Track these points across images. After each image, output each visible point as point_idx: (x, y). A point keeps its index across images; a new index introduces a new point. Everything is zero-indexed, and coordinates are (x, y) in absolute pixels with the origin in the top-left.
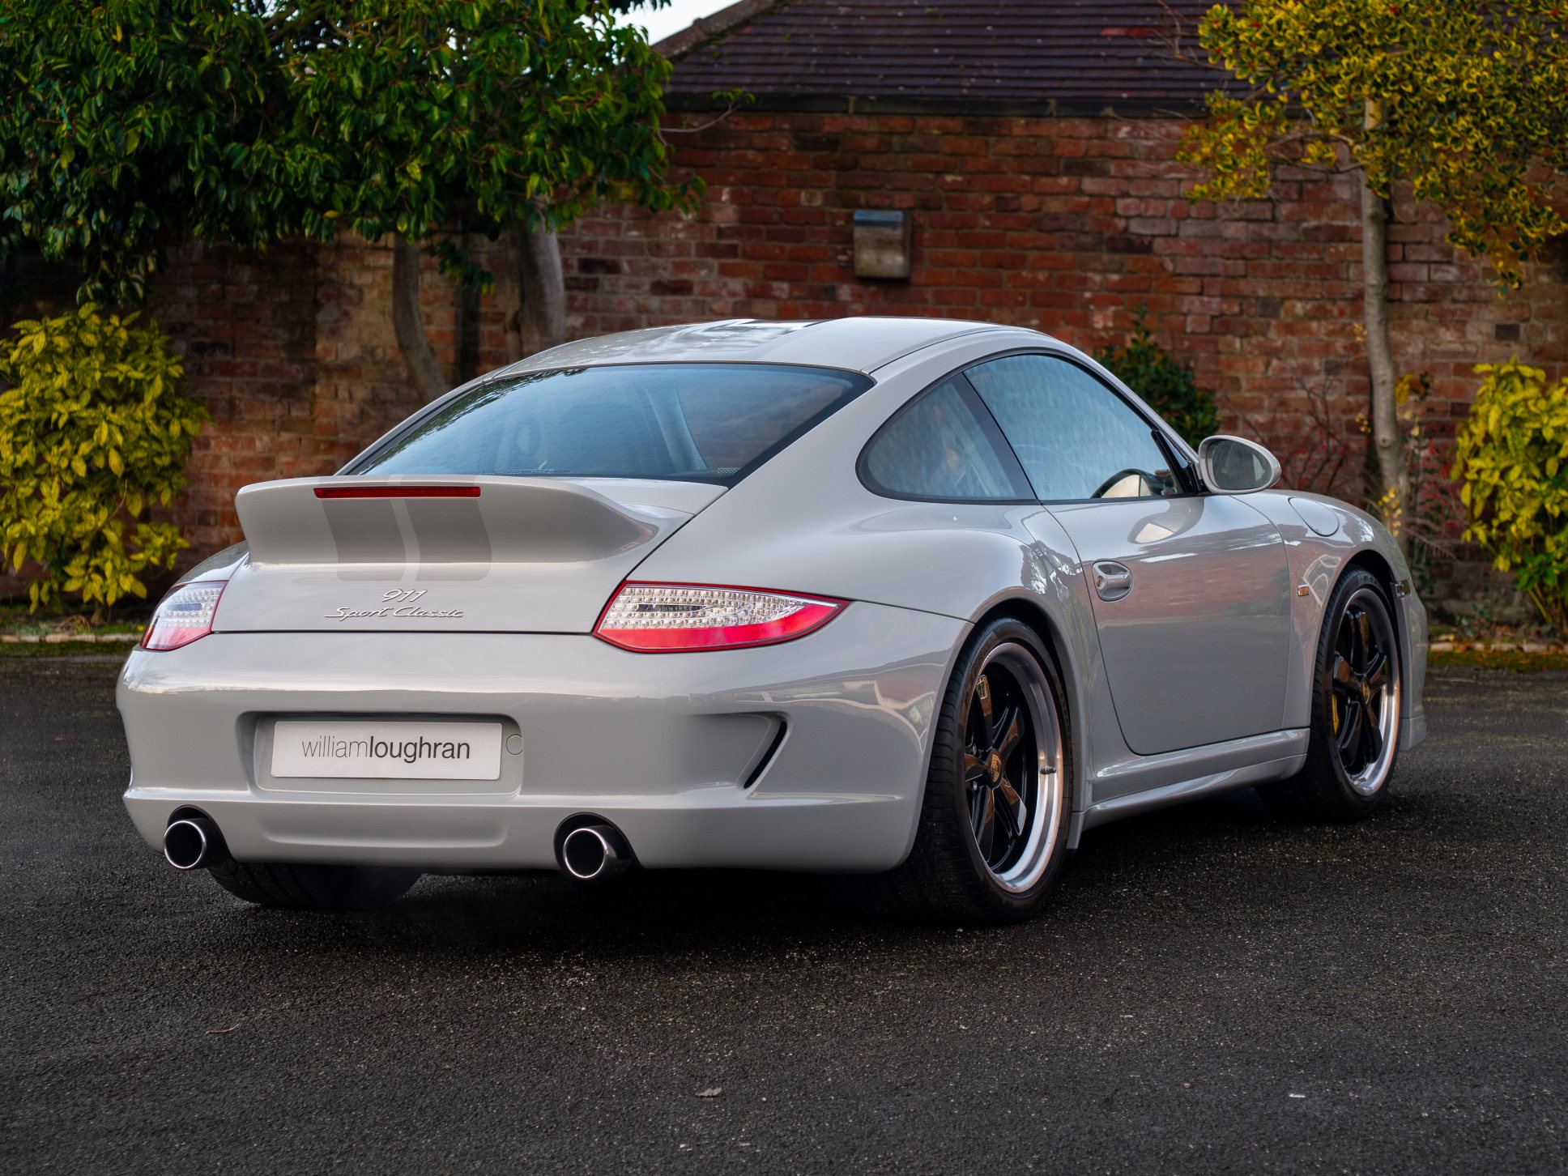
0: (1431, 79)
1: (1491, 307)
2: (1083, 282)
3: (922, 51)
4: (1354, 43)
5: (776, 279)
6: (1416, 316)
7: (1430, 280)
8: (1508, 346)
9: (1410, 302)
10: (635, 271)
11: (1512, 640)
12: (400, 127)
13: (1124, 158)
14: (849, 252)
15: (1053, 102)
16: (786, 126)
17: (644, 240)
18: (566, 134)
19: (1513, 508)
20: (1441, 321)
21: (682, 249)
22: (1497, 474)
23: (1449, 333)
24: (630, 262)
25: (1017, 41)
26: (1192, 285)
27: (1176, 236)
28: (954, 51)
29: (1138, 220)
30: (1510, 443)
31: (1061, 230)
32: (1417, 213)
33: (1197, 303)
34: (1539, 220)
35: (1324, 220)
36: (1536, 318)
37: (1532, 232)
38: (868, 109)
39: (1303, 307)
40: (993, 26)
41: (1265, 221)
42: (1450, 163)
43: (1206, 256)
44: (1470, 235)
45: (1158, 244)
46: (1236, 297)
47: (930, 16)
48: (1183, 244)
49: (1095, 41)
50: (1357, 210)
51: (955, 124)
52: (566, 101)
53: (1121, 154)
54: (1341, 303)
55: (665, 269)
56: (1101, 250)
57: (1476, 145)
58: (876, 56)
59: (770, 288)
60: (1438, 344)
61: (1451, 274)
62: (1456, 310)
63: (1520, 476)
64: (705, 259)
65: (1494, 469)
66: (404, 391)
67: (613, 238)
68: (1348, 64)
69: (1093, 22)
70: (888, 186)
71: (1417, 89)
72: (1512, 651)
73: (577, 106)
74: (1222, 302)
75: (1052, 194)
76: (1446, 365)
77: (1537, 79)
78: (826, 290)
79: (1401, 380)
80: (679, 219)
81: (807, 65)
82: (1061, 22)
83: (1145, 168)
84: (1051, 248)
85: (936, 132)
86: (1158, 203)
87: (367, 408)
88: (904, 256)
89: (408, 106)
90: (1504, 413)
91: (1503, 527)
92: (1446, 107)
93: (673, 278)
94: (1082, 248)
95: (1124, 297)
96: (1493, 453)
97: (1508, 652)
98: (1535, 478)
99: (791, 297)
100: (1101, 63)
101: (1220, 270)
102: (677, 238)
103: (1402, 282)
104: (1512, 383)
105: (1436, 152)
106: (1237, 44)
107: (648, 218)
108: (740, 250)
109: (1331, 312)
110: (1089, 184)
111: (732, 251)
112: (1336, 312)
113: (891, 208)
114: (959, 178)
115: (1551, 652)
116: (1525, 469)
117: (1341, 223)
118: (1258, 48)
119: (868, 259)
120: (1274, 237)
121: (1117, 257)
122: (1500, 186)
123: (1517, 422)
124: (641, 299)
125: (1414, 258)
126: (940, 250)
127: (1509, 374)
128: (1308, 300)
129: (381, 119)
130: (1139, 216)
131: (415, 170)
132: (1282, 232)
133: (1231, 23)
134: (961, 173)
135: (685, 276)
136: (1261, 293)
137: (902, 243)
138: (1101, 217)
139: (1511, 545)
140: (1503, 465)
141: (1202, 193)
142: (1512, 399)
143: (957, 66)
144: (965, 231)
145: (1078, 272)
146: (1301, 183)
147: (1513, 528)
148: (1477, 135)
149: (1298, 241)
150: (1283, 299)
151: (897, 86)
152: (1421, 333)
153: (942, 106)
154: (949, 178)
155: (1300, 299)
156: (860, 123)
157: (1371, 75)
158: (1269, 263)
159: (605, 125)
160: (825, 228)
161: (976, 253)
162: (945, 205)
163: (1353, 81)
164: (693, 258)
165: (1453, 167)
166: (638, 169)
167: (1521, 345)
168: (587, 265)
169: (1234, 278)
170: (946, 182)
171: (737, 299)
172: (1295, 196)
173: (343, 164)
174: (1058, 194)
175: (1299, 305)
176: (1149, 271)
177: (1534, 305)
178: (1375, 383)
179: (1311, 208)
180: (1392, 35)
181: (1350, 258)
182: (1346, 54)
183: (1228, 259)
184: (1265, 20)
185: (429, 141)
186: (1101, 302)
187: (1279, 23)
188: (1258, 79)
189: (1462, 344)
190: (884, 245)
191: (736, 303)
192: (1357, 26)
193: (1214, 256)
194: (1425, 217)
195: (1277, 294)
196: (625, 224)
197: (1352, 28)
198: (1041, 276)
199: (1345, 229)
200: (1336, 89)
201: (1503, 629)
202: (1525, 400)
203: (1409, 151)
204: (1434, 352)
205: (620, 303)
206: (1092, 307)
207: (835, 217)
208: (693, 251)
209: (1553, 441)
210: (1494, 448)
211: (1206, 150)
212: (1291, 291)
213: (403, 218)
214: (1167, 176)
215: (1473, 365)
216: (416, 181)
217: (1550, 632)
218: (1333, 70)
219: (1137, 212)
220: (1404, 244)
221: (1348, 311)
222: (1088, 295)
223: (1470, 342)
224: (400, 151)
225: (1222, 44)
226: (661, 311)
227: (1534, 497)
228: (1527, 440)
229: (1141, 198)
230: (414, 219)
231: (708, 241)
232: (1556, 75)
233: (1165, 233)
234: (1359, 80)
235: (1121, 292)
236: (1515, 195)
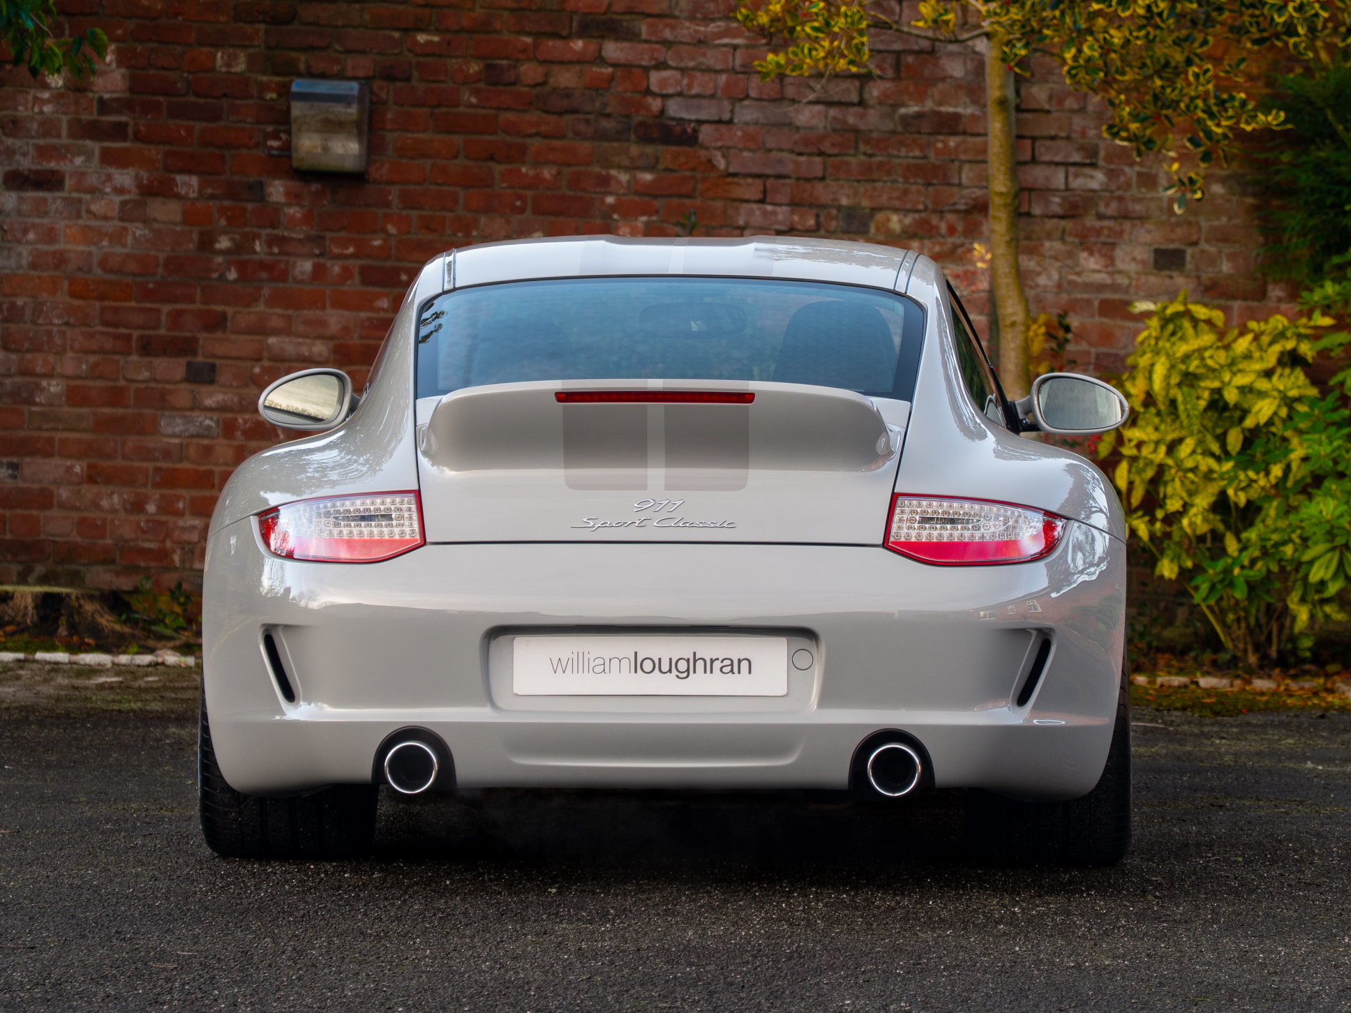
1: (1148, 226)
2: (605, 181)
5: (181, 171)
6: (1049, 236)
7: (1067, 189)
8: (1171, 277)
9: (1042, 217)
11: (1181, 672)
13: (660, 16)
14: (283, 136)
19: (1184, 495)
20: (1081, 244)
21: (48, 127)
22: (1163, 449)
23: (1092, 260)
26: (751, 190)
27: (730, 122)
29: (679, 99)
30: (1181, 407)
31: (575, 111)
32: (1050, 98)
33: (758, 213)
34: (1226, 110)
35: (929, 105)
36: (1207, 241)
37: (1218, 125)
39: (900, 221)
41: (851, 104)
42: (1113, 32)
43: (770, 150)
44: (1134, 126)
45: (706, 133)
46: (811, 206)
48: (739, 133)
50: (974, 89)
53: (655, 10)
54: (951, 217)
55: (24, 155)
56: (628, 140)
57: (1148, 8)
59: (173, 183)
60: (1078, 274)
61: (1096, 180)
62: (1102, 228)
63: (1193, 452)
64: (81, 142)
65: (1157, 443)
70: (337, 47)
72: (1186, 686)
74: (792, 213)
75: (562, 63)
76: (1089, 302)
78: (250, 187)
79: (1035, 321)
80: (45, 86)
83: (688, 30)
84: (560, 136)
86: (706, 77)
88: (360, 142)
90: (1172, 367)
91: (1171, 519)
93: (34, 167)
94: (603, 136)
95: (658, 203)
96: (1156, 420)
97: (1179, 687)
98: (1213, 455)
99: (201, 195)
101: (789, 169)
102: (42, 112)
103: (1030, 190)
104: (1181, 328)
105: (1093, 16)
108: (130, 130)
109: (938, 228)
110: (613, 50)
111: (118, 131)
112: (943, 228)
113: (341, 76)
114: (436, 39)
115: (1236, 689)
116: (1200, 442)
117: (951, 110)
119: (308, 145)
120: (862, 127)
121: (649, 149)
122: (1173, 64)
123: (1189, 379)
125: (1047, 158)
126: (409, 135)
127: (1177, 315)
128: (905, 213)
130: (680, 94)
132: (873, 120)
134: (437, 31)
135: (53, 165)
136: (844, 201)
137: (358, 124)
138: (628, 95)
139: (1179, 544)
140: (1170, 437)
141: (778, 65)
142: (1183, 349)
144: (443, 110)
145: (597, 169)
146: (898, 54)
147: (1185, 522)
149: (893, 132)
150: (874, 210)
152: (1056, 258)
154: (422, 38)
155: (896, 210)
158: (855, 161)
160: (250, 102)
161: (458, 140)
162: (416, 74)
164: (65, 140)
165: (1117, 37)
166: (19, 16)
167: (1187, 277)
169: (808, 180)
170: (417, 43)
171: (127, 197)
172: (890, 73)
174: (570, 62)
175: (895, 218)
176: (694, 169)
177: (1205, 224)
178: (1001, 323)
179: (912, 88)
181: (963, 157)
183: (800, 154)
186: (628, 211)
189: (1110, 274)
190: (332, 126)
191: (123, 203)
193: (781, 150)
194: (1061, 101)
195: (865, 203)
198: (547, 173)
199: (956, 117)
201: (1167, 656)
202: (1200, 351)
203: (1057, 13)
204: (1071, 283)
206: (615, 216)
207: (263, 88)
208: (64, 132)
209: (1236, 406)
210: (1159, 414)
211: (776, 7)
212: (884, 199)
214: (717, 42)
215: (1128, 303)
217: (1230, 661)
219: (679, 89)
220: (1034, 139)
221: (960, 227)
222: (610, 200)
223: (1120, 272)
226: (19, 212)
227: (1211, 480)
228: (1203, 404)
229: (682, 70)
231: (85, 117)
233: (716, 118)
235: (656, 197)
236: (1197, 76)
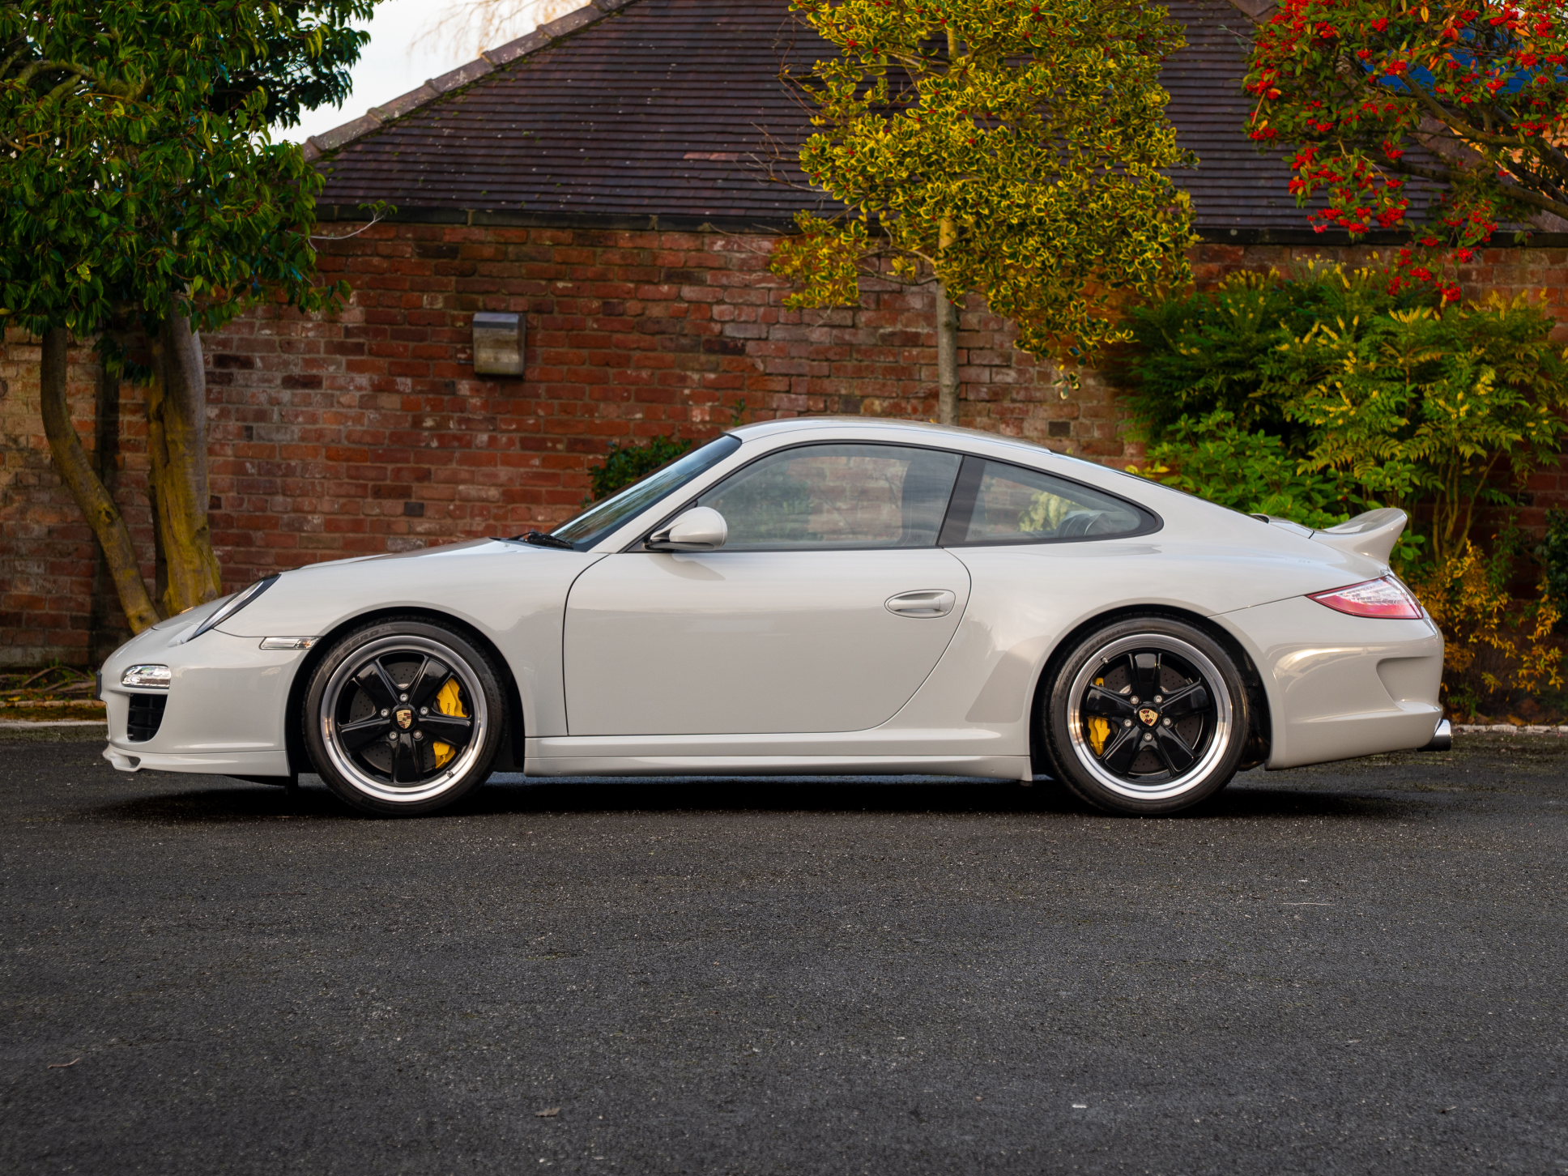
0: (1004, 203)
1: (1045, 407)
2: (683, 379)
3: (521, 170)
4: (936, 171)
5: (400, 375)
6: (980, 414)
7: (991, 382)
8: (1061, 440)
9: (975, 401)
10: (268, 366)
12: (70, 232)
13: (720, 269)
14: (468, 351)
15: (655, 217)
16: (409, 235)
17: (276, 338)
18: (226, 239)
20: (1001, 418)
21: (311, 347)
23: (1008, 429)
24: (262, 358)
25: (608, 162)
26: (781, 384)
27: (767, 339)
28: (550, 170)
29: (732, 324)
31: (663, 333)
32: (980, 322)
33: (785, 401)
34: (1095, 330)
35: (899, 327)
36: (1084, 417)
37: (1090, 340)
38: (485, 220)
39: (881, 404)
40: (586, 149)
41: (847, 327)
42: (1020, 278)
43: (793, 358)
44: (1034, 341)
45: (750, 347)
46: (821, 394)
47: (527, 138)
48: (773, 347)
49: (678, 164)
50: (929, 317)
51: (566, 236)
52: (227, 210)
53: (716, 265)
54: (914, 401)
55: (296, 365)
56: (698, 352)
57: (1043, 263)
58: (478, 173)
59: (394, 383)
61: (1011, 376)
62: (1015, 408)
64: (333, 356)
66: (47, 476)
67: (246, 336)
68: (932, 189)
69: (676, 146)
70: (504, 291)
71: (992, 212)
73: (239, 214)
74: (808, 399)
75: (654, 300)
77: (1093, 205)
78: (447, 385)
80: (309, 319)
81: (416, 180)
82: (647, 146)
83: (737, 278)
84: (654, 350)
85: (548, 243)
86: (750, 309)
87: (10, 492)
88: (519, 354)
89: (79, 212)
92: (1016, 229)
93: (302, 373)
94: (682, 349)
95: (719, 394)
99: (414, 391)
100: (684, 183)
101: (806, 370)
102: (307, 337)
103: (967, 383)
105: (1006, 268)
106: (833, 169)
107: (280, 317)
108: (366, 348)
109: (905, 409)
110: (688, 291)
111: (358, 349)
112: (909, 409)
113: (506, 311)
114: (570, 285)
117: (914, 330)
118: (853, 173)
119: (485, 357)
120: (855, 342)
121: (713, 358)
122: (1060, 299)
124: (273, 393)
125: (978, 362)
126: (552, 350)
128: (886, 398)
129: (52, 224)
130: (733, 321)
131: (84, 272)
132: (862, 337)
133: (828, 150)
134: (571, 280)
135: (314, 372)
136: (843, 392)
137: (518, 342)
138: (699, 321)
141: (798, 301)
143: (554, 184)
144: (575, 332)
145: (678, 371)
146: (878, 293)
148: (1046, 255)
149: (876, 345)
150: (863, 397)
151: (500, 201)
153: (555, 219)
154: (560, 285)
155: (877, 397)
156: (478, 234)
157: (954, 197)
158: (850, 364)
159: (264, 232)
160: (446, 328)
161: (585, 352)
162: (556, 308)
163: (937, 203)
164: (322, 355)
165: (1023, 281)
166: (292, 273)
167: (1072, 440)
168: (221, 361)
169: (819, 377)
170: (557, 288)
171: (364, 392)
172: (873, 306)
173: (14, 265)
174: (660, 300)
175: (877, 402)
176: (743, 371)
177: (1082, 405)
179: (887, 316)
180: (971, 164)
181: (922, 362)
182: (929, 179)
183: (814, 360)
184: (858, 148)
185: (98, 245)
186: (699, 399)
187: (872, 151)
188: (852, 200)
190: (501, 344)
191: (362, 397)
192: (940, 156)
193: (800, 358)
194: (986, 324)
195: (857, 392)
196: (257, 323)
197: (935, 157)
198: (645, 374)
199: (917, 335)
200: (922, 210)
203: (983, 266)
205: (253, 395)
206: (691, 403)
207: (454, 319)
208: (322, 350)
211: (797, 263)
212: (870, 390)
213: (72, 315)
214: (758, 286)
216: (85, 281)
218: (920, 193)
219: (732, 317)
220: (969, 349)
221: (920, 409)
222: (687, 392)
224: (71, 252)
225: (821, 169)
226: (293, 403)
229: (735, 305)
230: (82, 316)
231: (336, 339)
232: (1110, 202)
233: (757, 336)
234: (940, 205)
235: (717, 389)
236: (1076, 307)
